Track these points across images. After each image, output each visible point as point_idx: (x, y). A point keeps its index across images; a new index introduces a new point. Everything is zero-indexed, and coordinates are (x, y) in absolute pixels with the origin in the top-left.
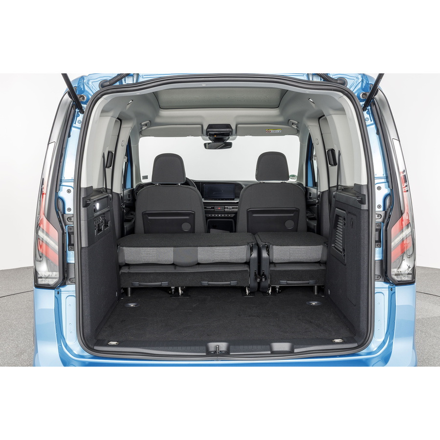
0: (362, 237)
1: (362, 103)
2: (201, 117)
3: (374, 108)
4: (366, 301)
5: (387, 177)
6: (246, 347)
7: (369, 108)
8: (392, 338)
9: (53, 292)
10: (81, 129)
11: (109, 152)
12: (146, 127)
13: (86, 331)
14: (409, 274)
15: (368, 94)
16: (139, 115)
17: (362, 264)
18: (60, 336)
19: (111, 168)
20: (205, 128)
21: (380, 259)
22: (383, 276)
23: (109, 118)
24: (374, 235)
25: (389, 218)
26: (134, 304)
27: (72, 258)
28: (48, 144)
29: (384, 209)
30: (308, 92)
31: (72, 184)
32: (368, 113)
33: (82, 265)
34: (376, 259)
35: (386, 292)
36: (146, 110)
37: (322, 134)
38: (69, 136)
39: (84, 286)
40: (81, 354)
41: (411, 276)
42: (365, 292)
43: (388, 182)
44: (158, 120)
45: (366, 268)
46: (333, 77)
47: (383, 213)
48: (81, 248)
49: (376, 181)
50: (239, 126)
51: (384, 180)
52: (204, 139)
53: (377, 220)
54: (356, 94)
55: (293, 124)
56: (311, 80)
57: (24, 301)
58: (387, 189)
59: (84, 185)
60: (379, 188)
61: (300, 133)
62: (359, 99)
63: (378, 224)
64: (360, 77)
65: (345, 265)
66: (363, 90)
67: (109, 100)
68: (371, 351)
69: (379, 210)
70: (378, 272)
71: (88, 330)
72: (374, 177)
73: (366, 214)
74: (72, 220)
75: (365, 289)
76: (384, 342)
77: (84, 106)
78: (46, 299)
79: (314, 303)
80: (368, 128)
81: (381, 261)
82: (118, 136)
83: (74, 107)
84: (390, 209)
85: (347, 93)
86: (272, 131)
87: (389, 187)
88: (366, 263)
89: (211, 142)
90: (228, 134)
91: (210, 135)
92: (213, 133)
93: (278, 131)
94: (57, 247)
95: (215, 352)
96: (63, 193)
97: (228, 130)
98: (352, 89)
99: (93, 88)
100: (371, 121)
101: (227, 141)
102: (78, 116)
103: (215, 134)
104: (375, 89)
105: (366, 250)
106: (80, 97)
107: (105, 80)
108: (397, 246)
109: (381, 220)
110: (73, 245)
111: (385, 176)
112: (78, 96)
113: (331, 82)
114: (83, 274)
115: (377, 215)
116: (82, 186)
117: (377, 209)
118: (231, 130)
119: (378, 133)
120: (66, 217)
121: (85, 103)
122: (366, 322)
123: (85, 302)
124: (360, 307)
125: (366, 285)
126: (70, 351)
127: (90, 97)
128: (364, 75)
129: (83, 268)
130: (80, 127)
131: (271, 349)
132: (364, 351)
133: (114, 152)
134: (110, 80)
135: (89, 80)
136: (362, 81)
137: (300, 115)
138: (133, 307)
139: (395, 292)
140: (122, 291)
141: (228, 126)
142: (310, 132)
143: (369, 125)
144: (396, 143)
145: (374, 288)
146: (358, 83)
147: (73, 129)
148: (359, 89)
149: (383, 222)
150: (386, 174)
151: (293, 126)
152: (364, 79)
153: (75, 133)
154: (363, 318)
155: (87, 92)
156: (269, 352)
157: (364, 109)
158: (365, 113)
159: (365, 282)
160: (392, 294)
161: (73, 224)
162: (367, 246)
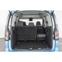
34: (53, 36)
36: (21, 15)
41: (58, 39)
52: (29, 20)
56: (44, 11)
58: (55, 27)
59: (12, 26)
61: (42, 19)
73: (52, 30)
76: (54, 48)
95: (30, 50)
98: (50, 13)
100: (52, 17)
106: (11, 14)
110: (10, 35)
120: (9, 31)
130: (11, 18)
131: (38, 49)
135: (13, 11)
137: (42, 16)
138: (19, 43)
140: (17, 41)
141: (32, 18)
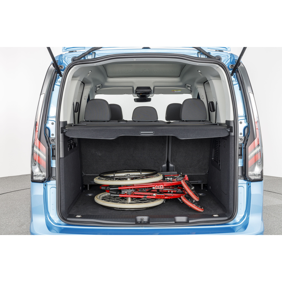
0: (231, 152)
1: (231, 71)
2: (132, 82)
3: (238, 74)
4: (233, 192)
5: (246, 116)
6: (159, 219)
7: (235, 74)
8: (249, 214)
9: (42, 185)
10: (60, 86)
11: (77, 103)
12: (99, 88)
13: (62, 209)
14: (259, 175)
15: (234, 66)
16: (95, 80)
17: (230, 169)
18: (47, 212)
19: (78, 112)
20: (135, 89)
21: (242, 166)
22: (243, 176)
23: (77, 81)
24: (238, 152)
25: (247, 141)
26: (91, 194)
27: (54, 164)
28: (40, 95)
29: (244, 135)
30: (198, 65)
31: (54, 119)
32: (234, 77)
33: (60, 168)
34: (239, 166)
35: (245, 186)
36: (99, 77)
37: (206, 93)
38: (53, 90)
39: (61, 181)
40: (59, 223)
41: (260, 176)
42: (233, 186)
43: (246, 119)
44: (106, 84)
45: (233, 172)
46: (213, 55)
47: (243, 138)
48: (60, 158)
49: (239, 118)
50: (155, 88)
51: (244, 118)
52: (134, 96)
53: (240, 142)
54: (227, 66)
55: (188, 87)
56: (200, 57)
57: (24, 195)
58: (246, 124)
59: (62, 120)
60: (241, 123)
61: (193, 92)
62: (229, 69)
63: (241, 145)
64: (229, 55)
65: (220, 170)
66: (231, 63)
67: (77, 69)
68: (236, 222)
69: (241, 136)
70: (240, 174)
71: (63, 208)
72: (238, 116)
73: (233, 138)
74: (54, 141)
75: (233, 184)
76: (244, 217)
77: (62, 72)
78: (38, 189)
79: (201, 195)
80: (234, 86)
81: (242, 167)
82: (82, 93)
83: (56, 73)
84: (247, 135)
85: (221, 65)
86: (175, 91)
87: (247, 122)
88: (233, 168)
89: (138, 98)
90: (149, 93)
91: (138, 94)
92: (140, 92)
93: (179, 91)
94: (45, 157)
95: (141, 222)
96: (49, 125)
97: (148, 90)
98: (224, 63)
99: (67, 61)
100: (236, 82)
101: (148, 97)
102: (59, 78)
103: (141, 93)
104: (238, 63)
105: (233, 160)
106: (60, 67)
107: (75, 57)
108: (252, 157)
109: (242, 142)
110: (55, 156)
111: (244, 115)
112: (59, 66)
113: (212, 58)
114: (61, 174)
115: (239, 139)
116: (60, 121)
117: (240, 136)
118: (150, 90)
119: (240, 89)
120: (51, 139)
121: (63, 70)
122: (233, 204)
123: (62, 191)
124: (229, 196)
125: (233, 182)
126: (52, 221)
127: (66, 67)
128: (231, 54)
129: (61, 170)
130: (60, 85)
131: (175, 220)
132: (232, 222)
133: (79, 103)
134: (78, 57)
135: (65, 57)
136: (231, 58)
137: (193, 80)
138: (90, 196)
139: (251, 186)
140: (84, 187)
141: (149, 88)
142: (198, 91)
143: (235, 85)
144: (251, 95)
145: (238, 183)
146: (228, 59)
147: (55, 86)
148: (228, 63)
149: (243, 143)
150: (245, 114)
151: (188, 88)
152: (232, 56)
153: (57, 88)
154: (231, 202)
155: (64, 64)
156: (174, 222)
157: (232, 74)
158: (232, 77)
159: (232, 180)
160: (249, 187)
161: (55, 143)
162: (234, 158)
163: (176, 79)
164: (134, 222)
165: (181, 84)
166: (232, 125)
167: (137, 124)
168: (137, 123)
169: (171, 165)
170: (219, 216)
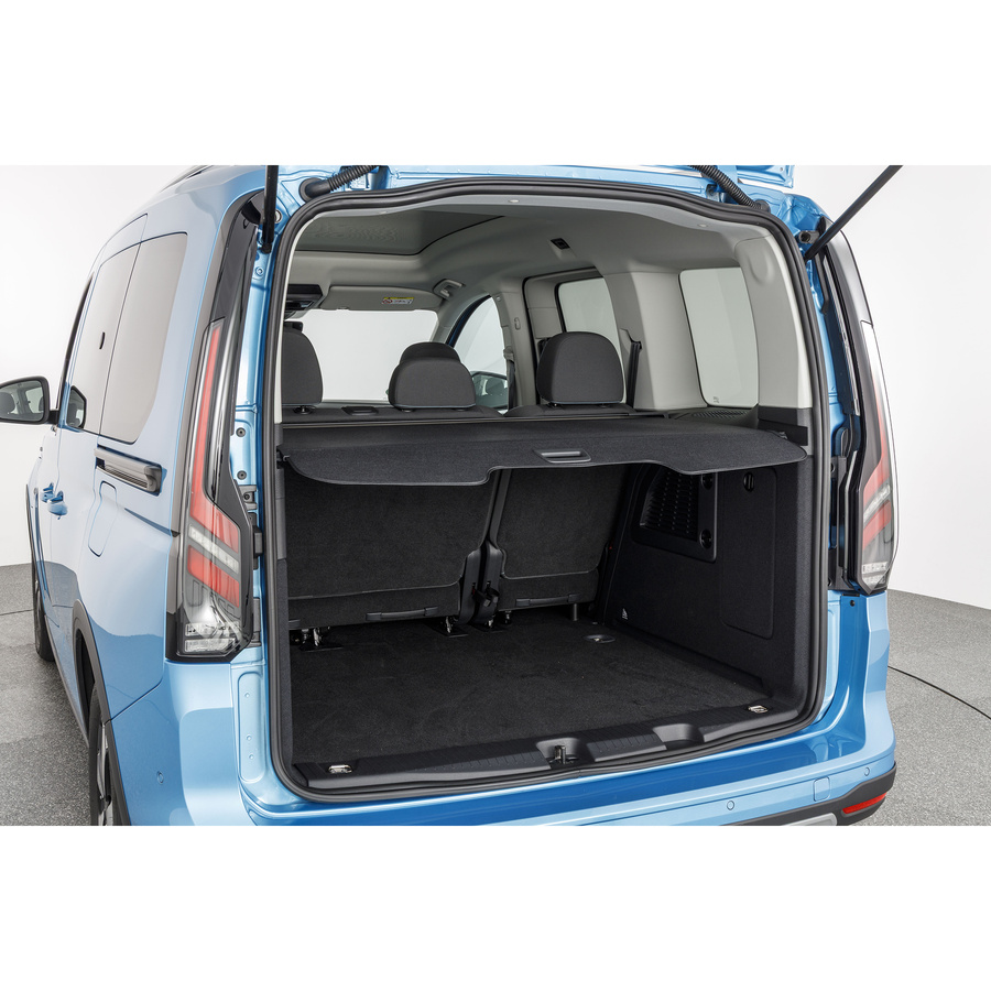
4: (808, 629)
5: (838, 394)
6: (616, 742)
13: (284, 749)
24: (827, 504)
33: (278, 600)
35: (837, 609)
37: (526, 310)
39: (281, 648)
41: (882, 576)
42: (806, 612)
45: (808, 567)
48: (275, 561)
50: (334, 288)
58: (838, 416)
64: (788, 201)
65: (712, 563)
66: (798, 225)
72: (828, 394)
73: (807, 464)
74: (253, 500)
75: (806, 605)
79: (596, 639)
86: (394, 301)
88: (808, 558)
93: (406, 301)
97: (312, 296)
99: (284, 194)
105: (807, 532)
111: (835, 390)
114: (280, 622)
116: (275, 421)
118: (318, 297)
122: (805, 669)
125: (807, 598)
129: (280, 607)
131: (659, 740)
136: (792, 208)
141: (315, 289)
144: (866, 328)
145: (826, 602)
146: (785, 212)
150: (838, 387)
151: (442, 292)
152: (800, 204)
154: (800, 661)
156: (664, 748)
159: (806, 593)
162: (809, 526)
163: (409, 263)
164: (545, 765)
165: (422, 278)
166: (805, 422)
167: (407, 419)
168: (408, 417)
169: (494, 551)
170: (771, 711)
